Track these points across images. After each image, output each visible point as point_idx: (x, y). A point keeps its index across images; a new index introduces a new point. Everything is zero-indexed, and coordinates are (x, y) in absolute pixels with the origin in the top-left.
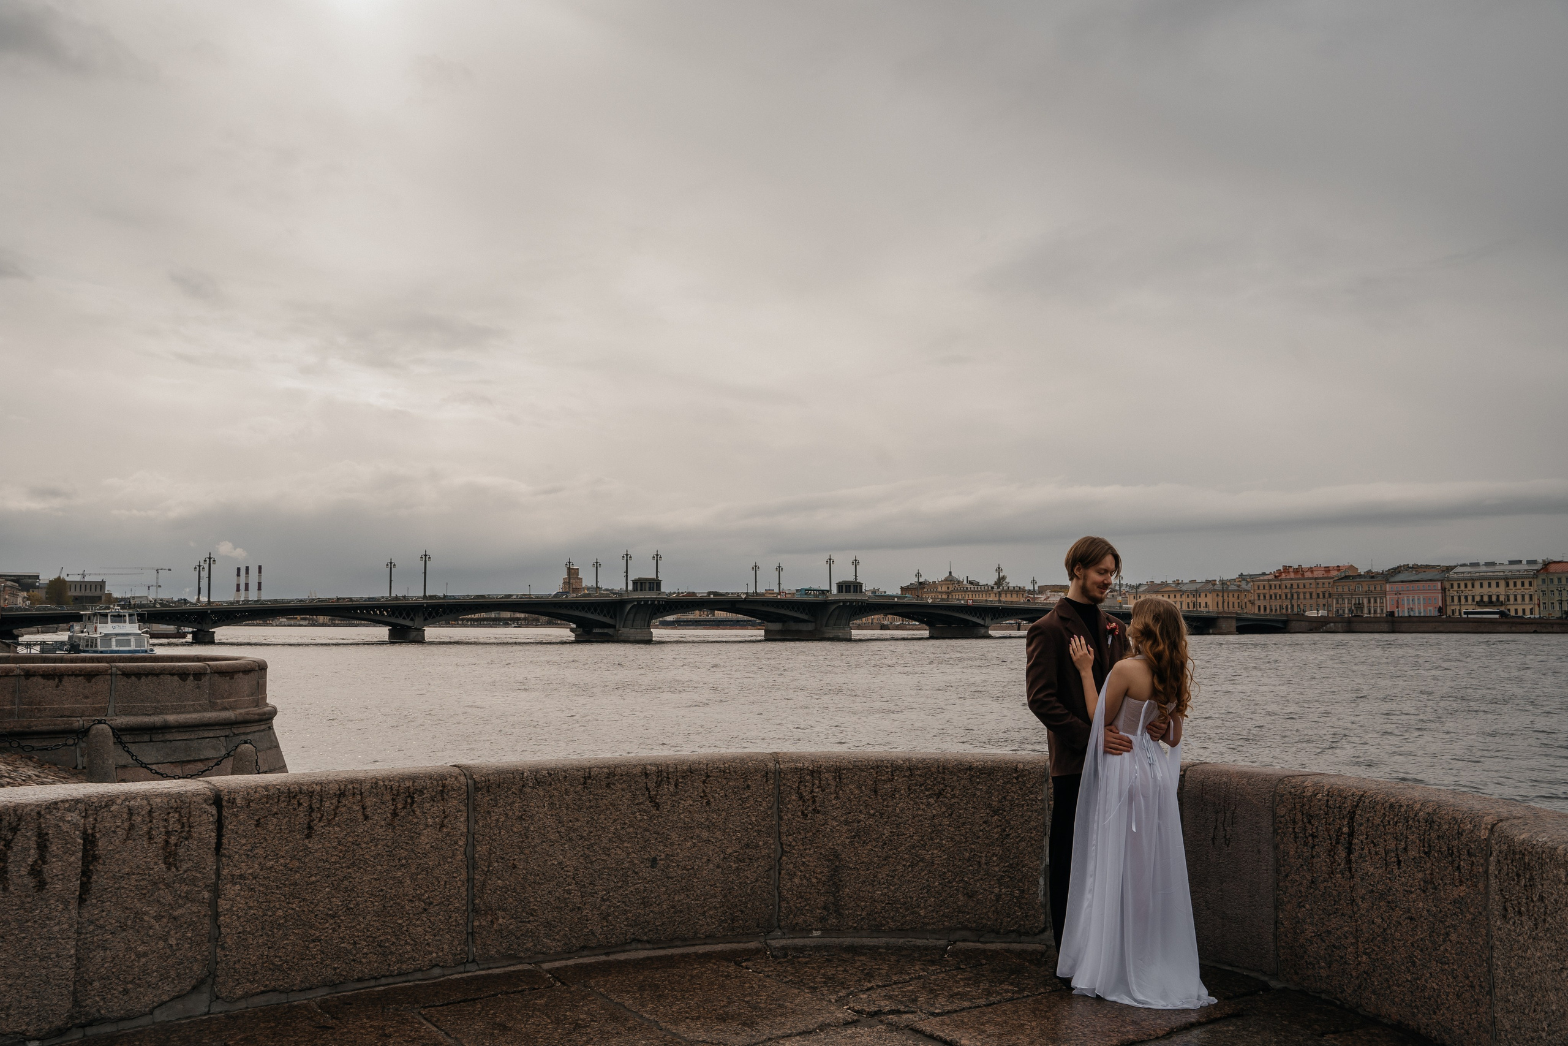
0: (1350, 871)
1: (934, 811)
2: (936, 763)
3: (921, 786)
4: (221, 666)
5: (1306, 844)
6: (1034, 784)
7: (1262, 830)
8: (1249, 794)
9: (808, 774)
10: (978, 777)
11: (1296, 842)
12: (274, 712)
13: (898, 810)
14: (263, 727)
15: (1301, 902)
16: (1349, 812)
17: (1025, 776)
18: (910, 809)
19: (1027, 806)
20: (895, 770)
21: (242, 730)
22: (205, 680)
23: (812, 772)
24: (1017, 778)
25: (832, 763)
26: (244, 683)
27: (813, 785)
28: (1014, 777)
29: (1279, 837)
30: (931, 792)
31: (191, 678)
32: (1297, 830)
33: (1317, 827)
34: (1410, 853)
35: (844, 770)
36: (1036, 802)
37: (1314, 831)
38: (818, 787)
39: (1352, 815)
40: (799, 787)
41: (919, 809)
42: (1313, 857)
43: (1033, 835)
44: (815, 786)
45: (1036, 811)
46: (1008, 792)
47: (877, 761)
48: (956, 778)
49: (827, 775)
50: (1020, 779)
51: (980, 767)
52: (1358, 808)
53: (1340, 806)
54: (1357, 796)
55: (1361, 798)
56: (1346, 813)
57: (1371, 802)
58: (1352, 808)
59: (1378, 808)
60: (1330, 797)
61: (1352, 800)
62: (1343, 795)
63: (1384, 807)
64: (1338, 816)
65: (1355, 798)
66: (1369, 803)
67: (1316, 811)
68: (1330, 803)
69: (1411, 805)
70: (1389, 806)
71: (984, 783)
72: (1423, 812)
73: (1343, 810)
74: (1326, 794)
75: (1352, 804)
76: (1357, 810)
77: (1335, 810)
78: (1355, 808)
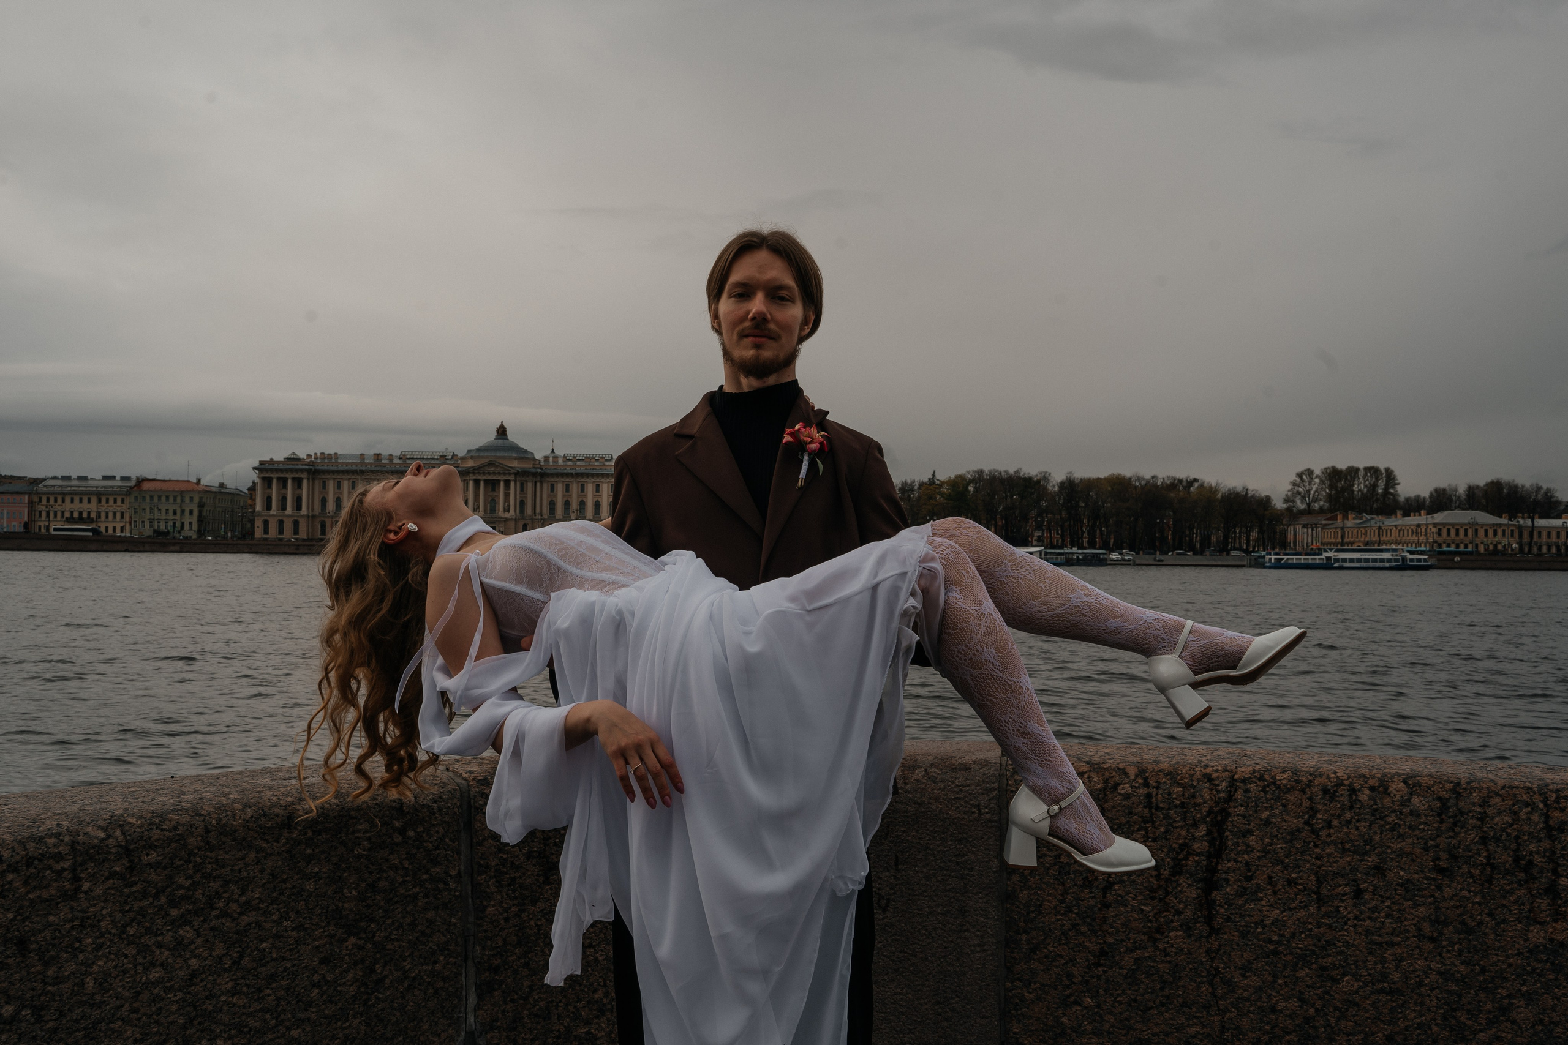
0: (1209, 920)
1: (193, 961)
3: (156, 896)
6: (442, 839)
7: (971, 869)
8: (937, 800)
13: (90, 983)
15: (1068, 997)
16: (1209, 812)
18: (125, 972)
19: (426, 896)
24: (402, 832)
30: (186, 907)
34: (1390, 875)
36: (446, 884)
39: (1218, 819)
41: (153, 964)
42: (1106, 906)
43: (438, 967)
46: (382, 871)
47: (22, 843)
48: (252, 855)
50: (411, 833)
52: (1231, 804)
53: (1182, 803)
54: (1223, 781)
55: (1233, 785)
56: (1199, 816)
57: (1268, 789)
58: (1217, 803)
59: (1292, 798)
60: (1154, 788)
61: (1212, 790)
62: (1183, 782)
63: (1308, 796)
64: (1179, 822)
65: (1218, 785)
66: (1261, 791)
67: (1118, 819)
68: (1154, 800)
69: (1379, 787)
70: (1321, 793)
71: (323, 857)
72: (1423, 797)
73: (1192, 809)
74: (1140, 784)
75: (1215, 796)
76: (1230, 807)
77: (1172, 812)
78: (1225, 803)
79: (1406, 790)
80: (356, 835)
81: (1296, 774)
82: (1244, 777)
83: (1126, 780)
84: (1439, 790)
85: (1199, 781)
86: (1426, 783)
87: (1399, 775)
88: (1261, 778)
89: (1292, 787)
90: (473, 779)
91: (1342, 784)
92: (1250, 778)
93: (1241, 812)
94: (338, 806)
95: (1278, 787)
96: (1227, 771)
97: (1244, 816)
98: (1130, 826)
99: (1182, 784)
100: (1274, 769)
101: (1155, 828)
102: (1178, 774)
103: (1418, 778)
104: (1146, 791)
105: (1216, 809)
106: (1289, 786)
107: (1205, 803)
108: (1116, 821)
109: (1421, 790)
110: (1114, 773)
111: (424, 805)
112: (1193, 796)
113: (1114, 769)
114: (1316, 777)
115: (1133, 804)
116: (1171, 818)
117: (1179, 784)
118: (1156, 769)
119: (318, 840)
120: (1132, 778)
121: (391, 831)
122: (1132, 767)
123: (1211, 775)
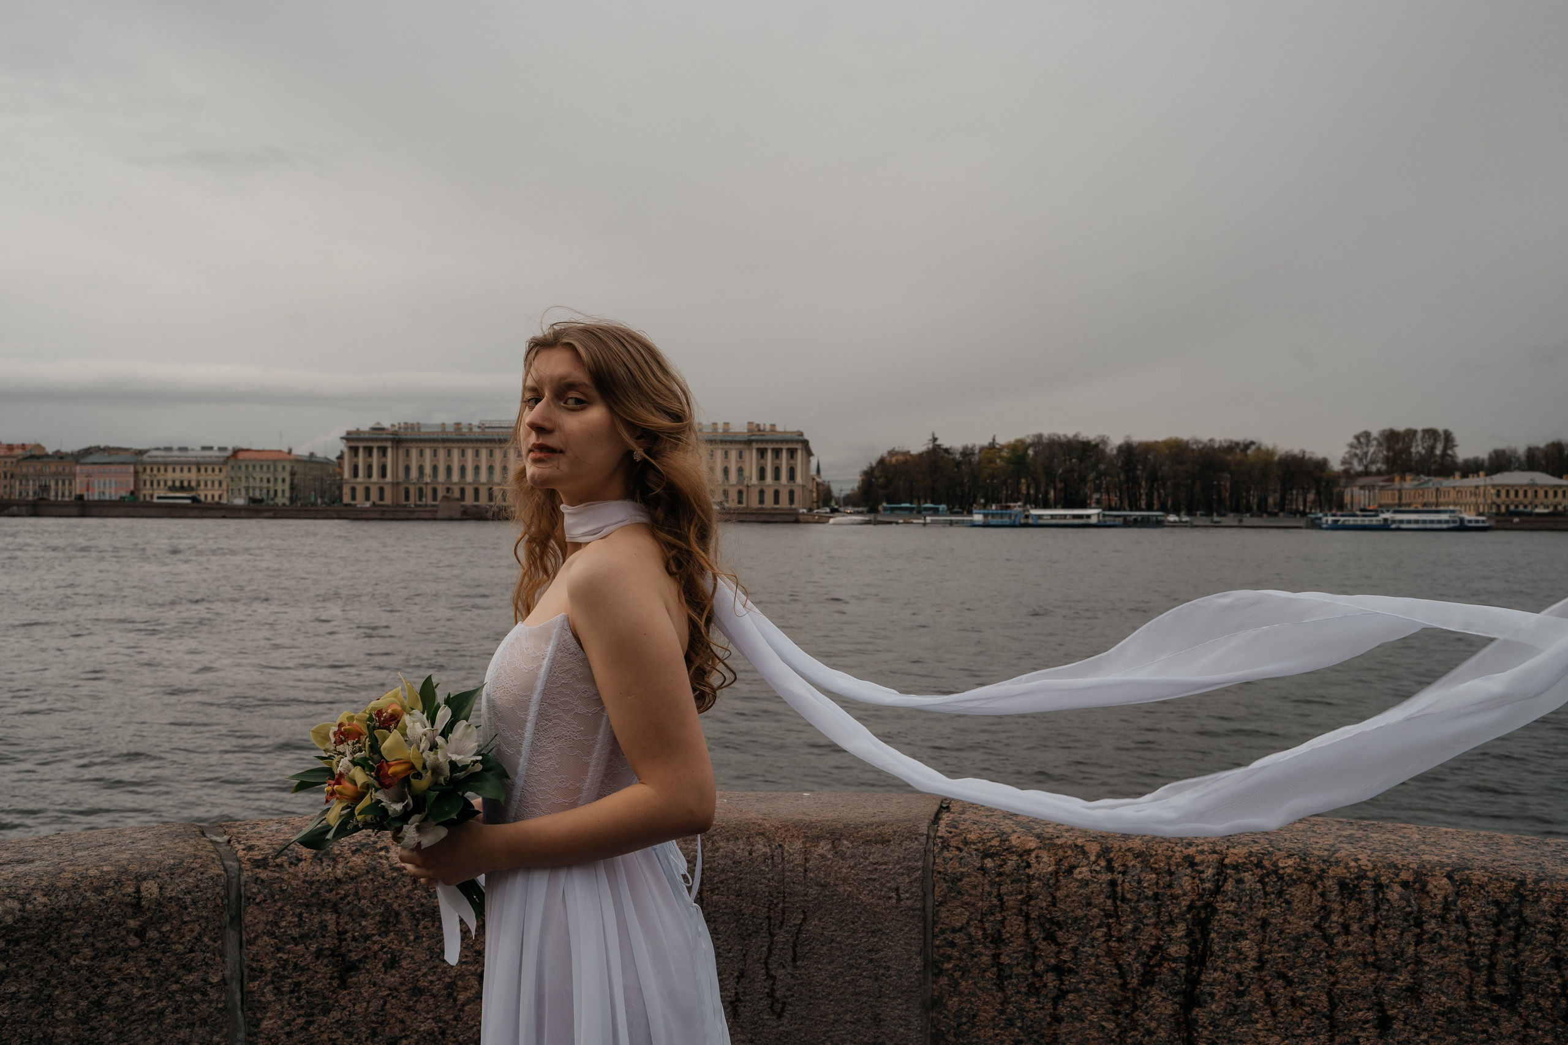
5: (1034, 990)
6: (198, 939)
7: (888, 968)
11: (1002, 989)
16: (1190, 907)
17: (167, 919)
19: (176, 1011)
24: (140, 933)
28: (128, 932)
29: (944, 980)
32: (1005, 959)
33: (1075, 950)
34: (1427, 1001)
36: (204, 994)
37: (1066, 957)
42: (1057, 1019)
45: (204, 1022)
46: (111, 984)
50: (152, 934)
51: (9, 919)
52: (1219, 898)
53: (1156, 894)
54: (1209, 867)
55: (1223, 872)
56: (1176, 911)
57: (1267, 880)
58: (1201, 896)
59: (1298, 893)
60: (1119, 873)
61: (1194, 878)
62: (1157, 866)
63: (1319, 890)
64: (1151, 918)
65: (1203, 872)
66: (1258, 881)
67: (1073, 911)
68: (1119, 889)
69: (1414, 882)
70: (1337, 887)
71: (22, 972)
72: (1473, 898)
73: (1169, 903)
74: (1102, 867)
75: (1198, 886)
76: (1217, 902)
77: (1142, 905)
78: (1211, 896)
79: (1450, 889)
80: (72, 941)
81: (1305, 860)
82: (1237, 861)
83: (1085, 862)
84: (1496, 890)
85: (1178, 865)
86: (1479, 880)
87: (1442, 865)
88: (1259, 865)
89: (1299, 878)
90: (249, 860)
91: (1365, 877)
92: (1245, 863)
93: (1232, 908)
94: (45, 906)
95: (1281, 878)
96: (1215, 852)
97: (1235, 914)
98: (1089, 920)
99: (1156, 869)
100: (1277, 853)
101: (1120, 924)
102: (1151, 856)
103: (1467, 872)
104: (1109, 876)
105: (1199, 903)
106: (1294, 877)
107: (1184, 895)
108: (1070, 914)
109: (1470, 889)
110: (1070, 852)
111: (171, 898)
112: (1170, 886)
113: (1070, 847)
114: (1331, 865)
115: (1092, 892)
116: (1140, 912)
117: (1152, 868)
118: (1124, 847)
119: (15, 951)
120: (1093, 858)
121: (124, 933)
122: (1094, 844)
123: (1194, 858)
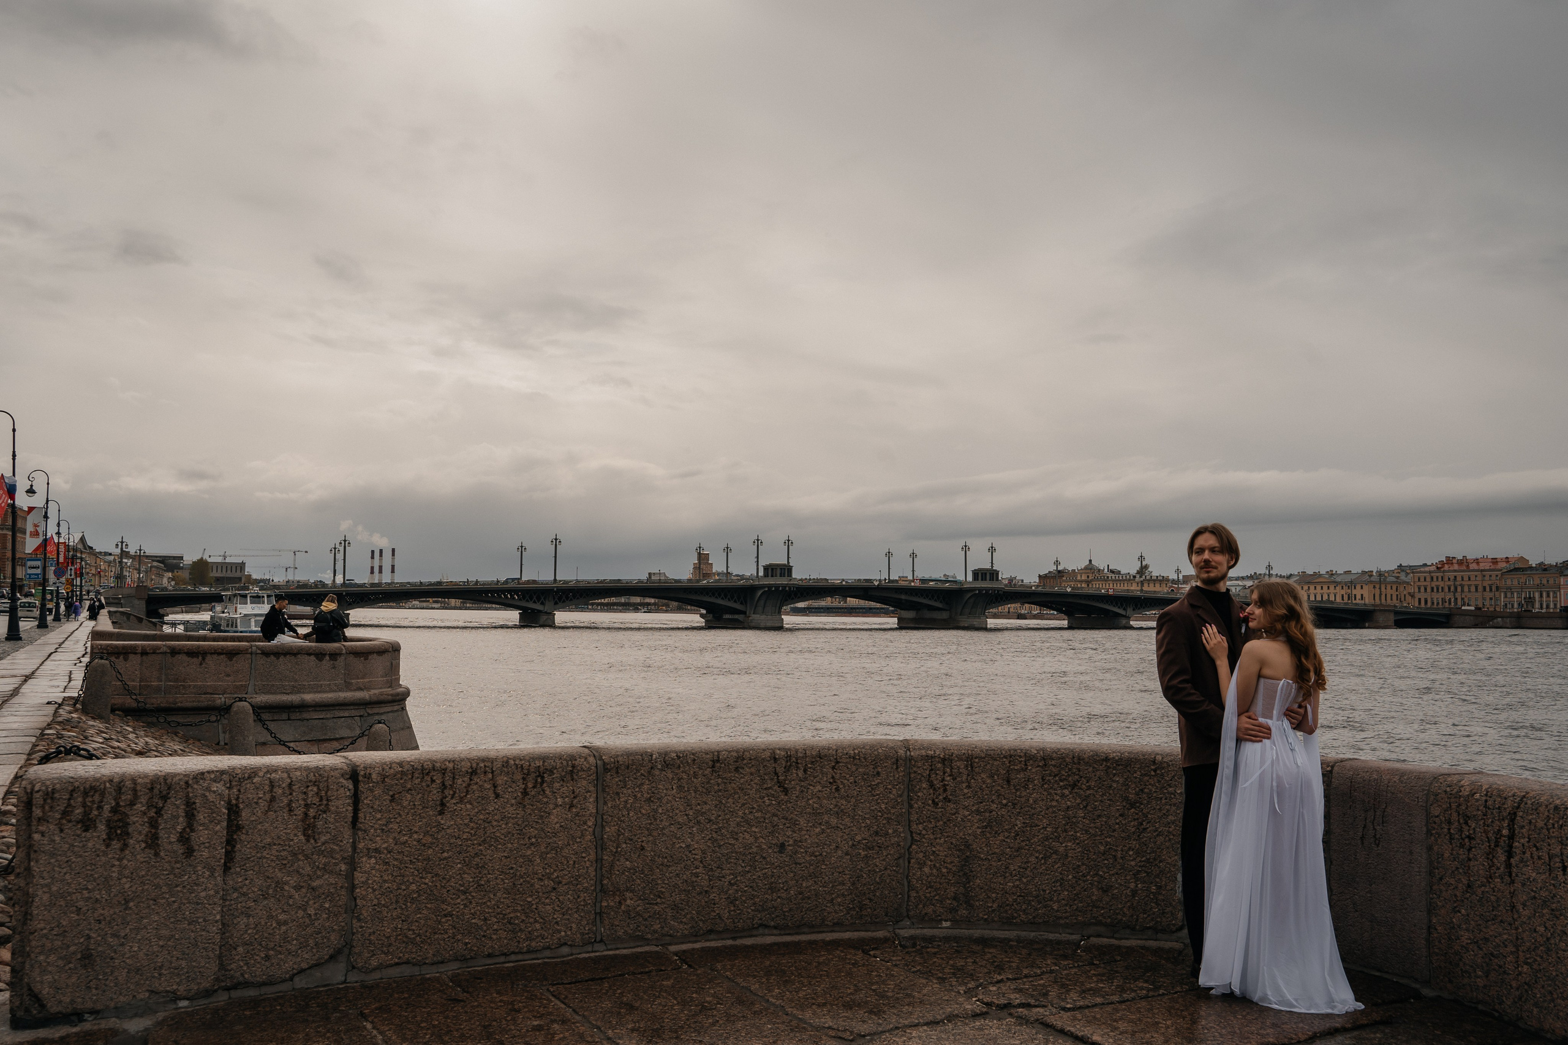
0: (1510, 875)
1: (1068, 803)
2: (1071, 754)
3: (1055, 776)
4: (356, 647)
5: (1462, 846)
6: (1173, 777)
7: (1414, 831)
8: (1400, 792)
9: (939, 762)
10: (1114, 769)
11: (1451, 844)
12: (407, 693)
13: (1031, 801)
14: (396, 708)
15: (1456, 907)
16: (1509, 813)
17: (1163, 768)
18: (1043, 800)
19: (1166, 799)
20: (1028, 760)
21: (376, 710)
22: (341, 661)
23: (943, 760)
24: (1155, 771)
25: (963, 751)
26: (378, 664)
27: (944, 773)
28: (1152, 770)
29: (1433, 838)
30: (1065, 783)
31: (327, 658)
32: (1452, 831)
33: (1474, 829)
35: (976, 758)
36: (1175, 796)
37: (1471, 832)
38: (950, 776)
39: (1513, 817)
40: (929, 775)
41: (1053, 800)
42: (1470, 860)
43: (1171, 829)
44: (947, 774)
45: (1174, 805)
46: (1146, 785)
47: (1010, 750)
48: (1091, 769)
49: (958, 764)
50: (1158, 772)
51: (1117, 758)
52: (1519, 809)
53: (1500, 806)
54: (1519, 797)
55: (1523, 799)
56: (1506, 814)
57: (1536, 803)
58: (1514, 808)
59: (1543, 809)
60: (1489, 797)
61: (1512, 801)
64: (1497, 817)
65: (1517, 799)
66: (1532, 804)
68: (1488, 803)
70: (1554, 808)
73: (1503, 810)
75: (1513, 804)
76: (1518, 811)
77: (1495, 811)
78: (1517, 809)
81: (1553, 796)
83: (1479, 791)
85: (1510, 795)
89: (1544, 803)
93: (1522, 814)
96: (1527, 791)
97: (1523, 817)
98: (1478, 816)
99: (1502, 796)
101: (1488, 819)
102: (1503, 791)
105: (1513, 811)
107: (1509, 807)
108: (1473, 813)
112: (1505, 803)
114: (1558, 800)
115: (1480, 804)
116: (1494, 814)
118: (1497, 787)
